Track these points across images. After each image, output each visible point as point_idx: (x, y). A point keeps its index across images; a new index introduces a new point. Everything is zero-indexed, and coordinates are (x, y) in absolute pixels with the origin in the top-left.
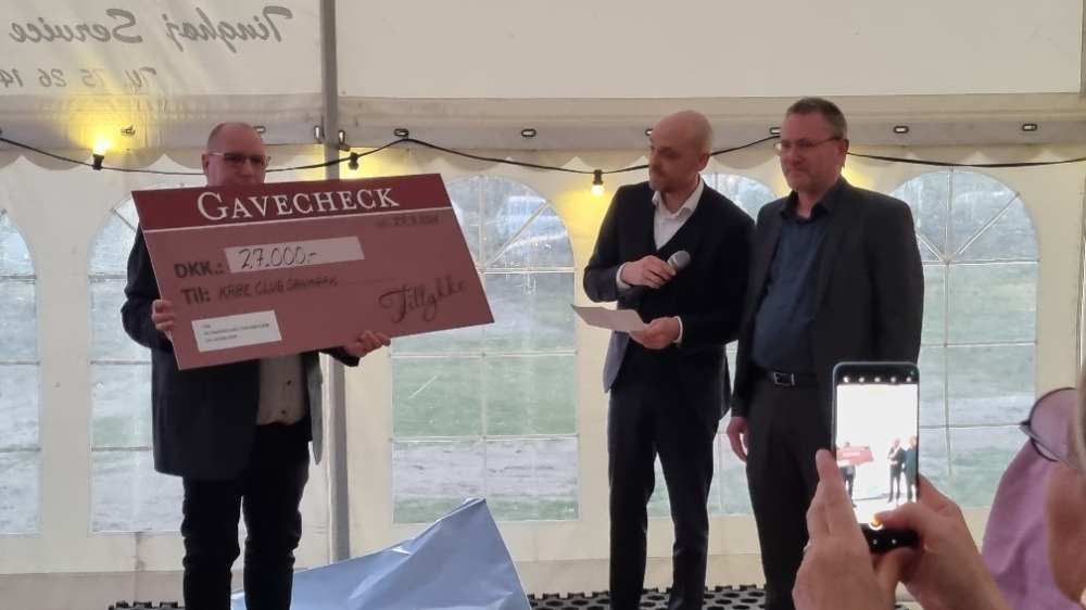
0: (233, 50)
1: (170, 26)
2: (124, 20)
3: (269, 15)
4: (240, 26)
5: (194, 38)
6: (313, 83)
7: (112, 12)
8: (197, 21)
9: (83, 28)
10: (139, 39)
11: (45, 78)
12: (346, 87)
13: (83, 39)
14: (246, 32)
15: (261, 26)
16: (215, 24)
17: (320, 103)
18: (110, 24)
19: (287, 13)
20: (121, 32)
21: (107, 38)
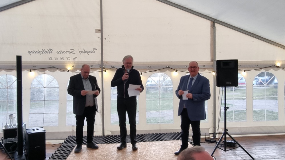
0: (88, 54)
1: (79, 51)
2: (73, 51)
3: (94, 50)
4: (90, 51)
5: (83, 53)
6: (100, 59)
7: (71, 49)
8: (83, 51)
9: (67, 52)
10: (75, 53)
11: (61, 59)
12: (104, 60)
13: (67, 53)
14: (90, 52)
15: (93, 51)
16: (86, 51)
17: (100, 62)
18: (71, 51)
19: (96, 49)
20: (72, 52)
21: (70, 53)
